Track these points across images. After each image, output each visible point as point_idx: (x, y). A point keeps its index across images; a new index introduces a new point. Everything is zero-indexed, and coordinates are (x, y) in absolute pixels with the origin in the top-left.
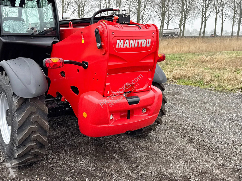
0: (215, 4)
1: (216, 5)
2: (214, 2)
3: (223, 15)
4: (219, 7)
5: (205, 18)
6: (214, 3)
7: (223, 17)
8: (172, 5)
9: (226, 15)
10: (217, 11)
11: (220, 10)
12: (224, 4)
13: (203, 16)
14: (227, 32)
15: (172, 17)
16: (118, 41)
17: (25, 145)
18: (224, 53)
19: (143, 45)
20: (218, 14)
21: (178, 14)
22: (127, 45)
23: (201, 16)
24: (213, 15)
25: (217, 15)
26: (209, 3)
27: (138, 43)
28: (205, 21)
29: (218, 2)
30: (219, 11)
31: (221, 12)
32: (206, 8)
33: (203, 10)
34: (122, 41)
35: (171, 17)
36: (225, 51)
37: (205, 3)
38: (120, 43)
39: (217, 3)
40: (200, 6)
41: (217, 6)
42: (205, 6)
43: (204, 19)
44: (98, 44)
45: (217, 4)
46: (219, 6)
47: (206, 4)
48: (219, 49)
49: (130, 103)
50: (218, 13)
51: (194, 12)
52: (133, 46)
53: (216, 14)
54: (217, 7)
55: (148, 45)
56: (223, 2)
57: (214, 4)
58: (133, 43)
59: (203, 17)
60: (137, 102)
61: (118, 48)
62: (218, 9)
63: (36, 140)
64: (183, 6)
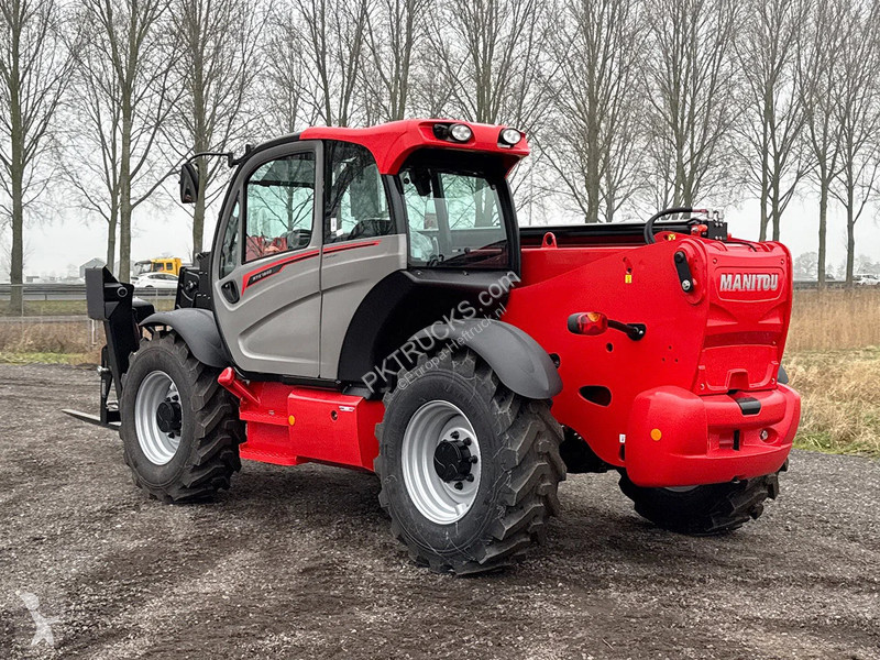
0: (817, 138)
1: (820, 144)
2: (812, 129)
3: (850, 189)
4: (835, 156)
5: (775, 201)
6: (810, 135)
7: (850, 196)
8: (626, 139)
9: (866, 189)
10: (828, 172)
11: (839, 166)
12: (855, 140)
13: (765, 193)
14: (867, 265)
15: (627, 196)
16: (723, 277)
17: (522, 508)
18: (871, 354)
19: (766, 287)
20: (831, 185)
21: (652, 179)
22: (737, 285)
23: (760, 194)
24: (810, 188)
25: (825, 188)
26: (790, 135)
27: (757, 281)
28: (777, 215)
29: (830, 133)
30: (835, 172)
31: (843, 176)
32: (776, 158)
33: (765, 166)
34: (730, 276)
35: (620, 193)
36: (872, 347)
37: (773, 136)
38: (726, 282)
39: (825, 134)
40: (752, 146)
41: (825, 149)
42: (771, 150)
43: (769, 209)
44: (687, 283)
45: (825, 141)
46: (832, 147)
47: (777, 141)
48: (845, 338)
49: (746, 411)
50: (830, 179)
51: (726, 175)
52: (748, 287)
53: (820, 182)
54: (825, 154)
55: (774, 287)
56: (849, 131)
57: (814, 141)
58: (749, 282)
59: (768, 200)
60: (755, 411)
61: (724, 292)
62: (829, 162)
63: (546, 497)
64: (680, 147)
